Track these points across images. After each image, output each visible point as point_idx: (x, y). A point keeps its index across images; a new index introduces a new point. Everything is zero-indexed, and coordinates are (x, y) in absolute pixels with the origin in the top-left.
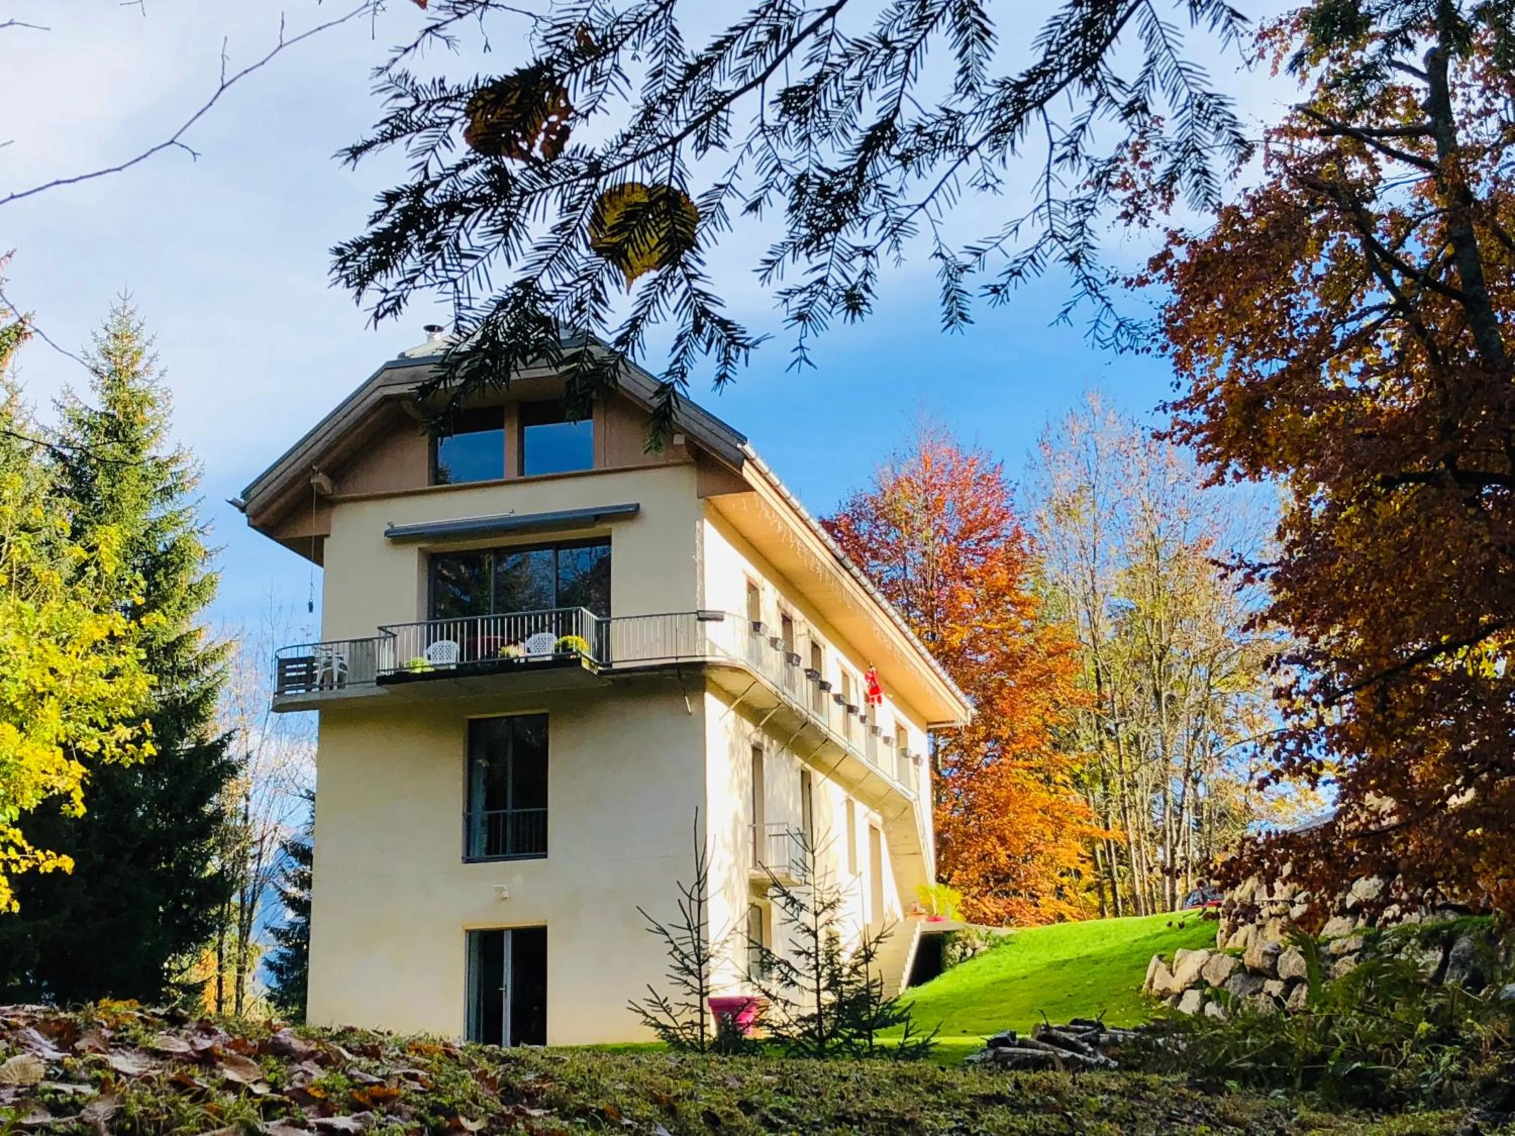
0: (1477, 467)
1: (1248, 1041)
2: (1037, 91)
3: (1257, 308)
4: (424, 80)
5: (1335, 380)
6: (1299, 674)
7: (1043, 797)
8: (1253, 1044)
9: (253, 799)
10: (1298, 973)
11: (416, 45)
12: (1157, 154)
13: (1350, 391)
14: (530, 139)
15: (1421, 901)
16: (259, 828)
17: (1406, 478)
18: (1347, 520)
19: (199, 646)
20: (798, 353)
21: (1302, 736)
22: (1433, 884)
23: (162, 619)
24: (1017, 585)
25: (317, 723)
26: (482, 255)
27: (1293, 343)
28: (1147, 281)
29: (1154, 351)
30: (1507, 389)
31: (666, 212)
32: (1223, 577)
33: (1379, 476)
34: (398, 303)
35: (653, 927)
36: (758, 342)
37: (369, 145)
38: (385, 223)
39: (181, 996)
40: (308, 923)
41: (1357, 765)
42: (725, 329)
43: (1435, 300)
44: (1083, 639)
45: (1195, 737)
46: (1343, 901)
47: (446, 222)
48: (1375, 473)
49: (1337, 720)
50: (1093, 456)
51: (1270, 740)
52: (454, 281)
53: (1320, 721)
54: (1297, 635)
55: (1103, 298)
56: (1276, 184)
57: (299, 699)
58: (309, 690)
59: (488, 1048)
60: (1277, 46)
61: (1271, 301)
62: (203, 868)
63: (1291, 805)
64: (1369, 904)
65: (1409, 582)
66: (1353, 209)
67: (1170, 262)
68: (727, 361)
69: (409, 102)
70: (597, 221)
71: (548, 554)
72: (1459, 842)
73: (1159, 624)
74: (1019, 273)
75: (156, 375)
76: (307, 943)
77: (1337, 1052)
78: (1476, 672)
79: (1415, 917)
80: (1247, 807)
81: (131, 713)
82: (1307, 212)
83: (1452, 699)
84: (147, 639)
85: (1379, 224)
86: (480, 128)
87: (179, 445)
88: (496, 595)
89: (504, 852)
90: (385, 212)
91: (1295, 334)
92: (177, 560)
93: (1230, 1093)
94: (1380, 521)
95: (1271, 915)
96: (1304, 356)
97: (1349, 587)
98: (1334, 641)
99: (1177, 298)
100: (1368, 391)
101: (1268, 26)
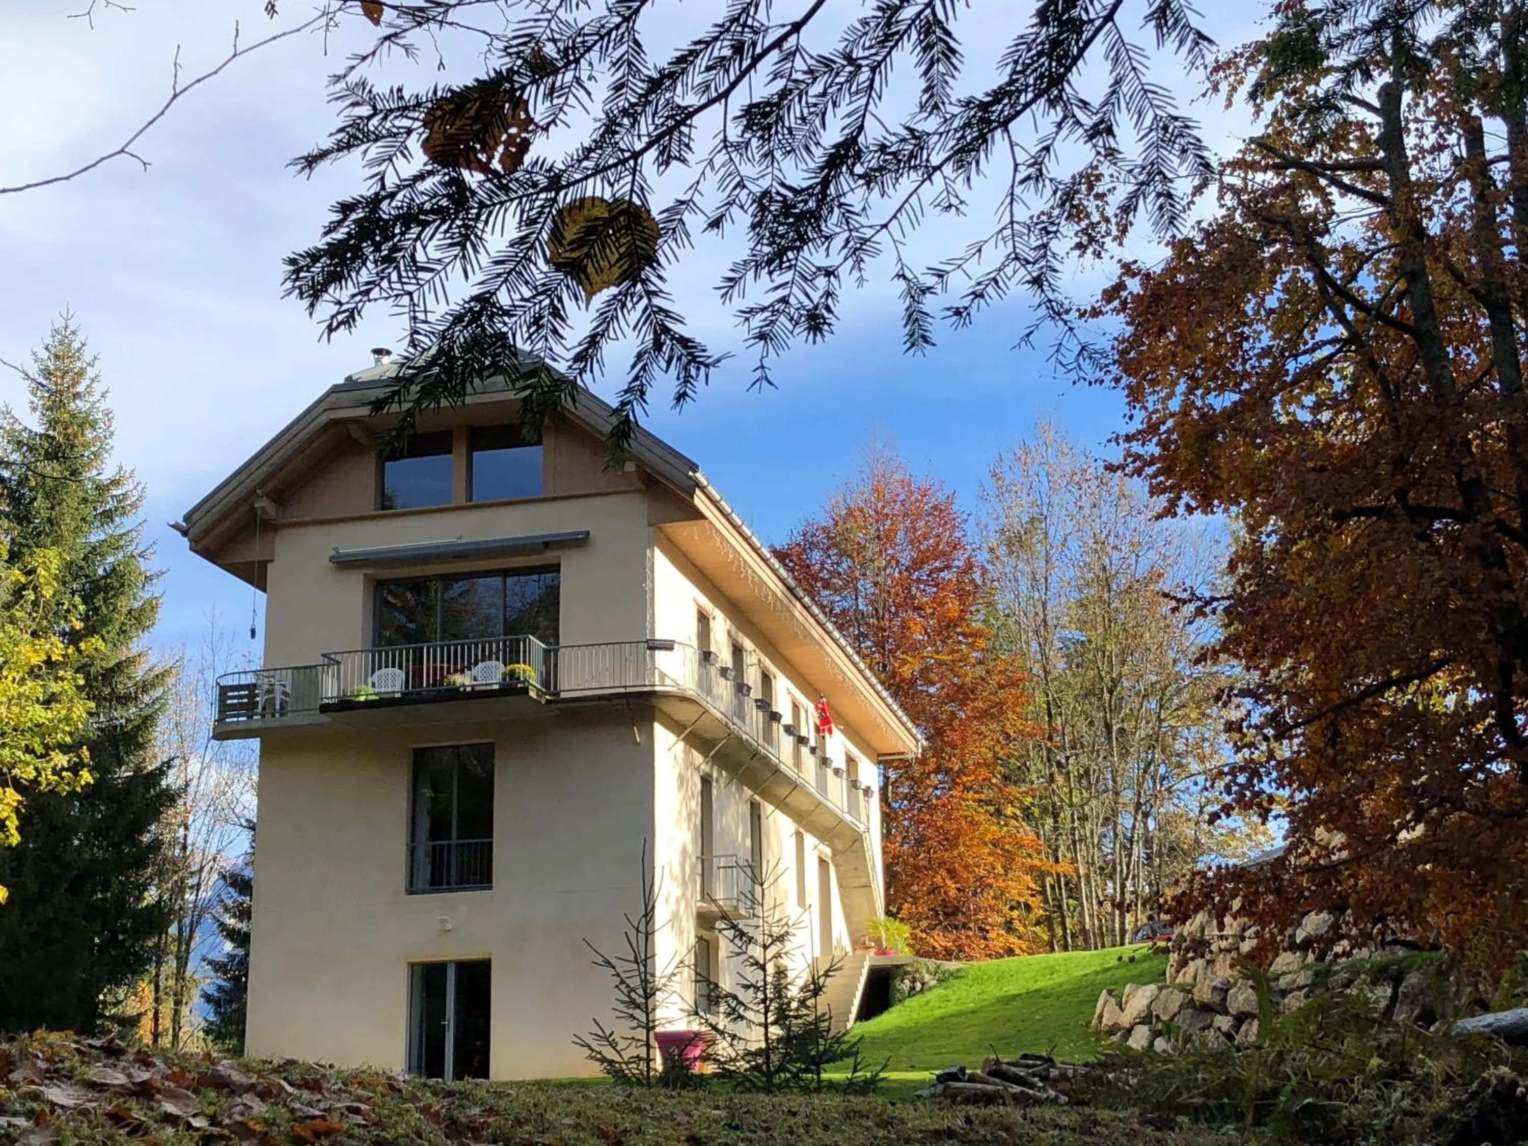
0: (1428, 501)
1: (1199, 1076)
2: (1002, 111)
3: (1211, 340)
4: (381, 88)
5: (1288, 414)
6: (1250, 707)
7: (994, 830)
8: (1204, 1079)
9: (192, 829)
10: (1248, 1009)
11: (374, 53)
12: (1110, 186)
13: (1302, 424)
14: (489, 150)
15: (1370, 936)
16: (198, 858)
17: (1359, 512)
18: (1299, 554)
19: (139, 672)
20: (759, 373)
21: (1253, 770)
22: (1382, 919)
23: (100, 644)
24: (968, 616)
25: (258, 751)
26: (439, 267)
27: (1245, 376)
28: (1101, 313)
29: (1107, 383)
30: (1458, 423)
31: (627, 227)
32: (1175, 610)
33: (1330, 511)
34: (352, 316)
35: (600, 960)
36: (718, 361)
37: (324, 155)
38: (340, 234)
39: (116, 1028)
40: (247, 955)
41: (1308, 799)
42: (685, 347)
43: (1387, 335)
44: (1035, 671)
45: (1145, 771)
46: (1293, 936)
47: (403, 234)
48: (1326, 507)
49: (1288, 754)
50: (1045, 487)
51: (1221, 774)
52: (410, 294)
53: (1271, 755)
54: (1248, 669)
55: (1065, 322)
56: (1230, 217)
57: (240, 727)
58: (250, 717)
59: (432, 1081)
60: (1232, 79)
61: (1224, 335)
62: (140, 899)
63: (1240, 839)
64: (1319, 939)
65: (1360, 616)
66: (1306, 243)
67: (1124, 294)
68: (687, 379)
69: (365, 111)
70: (556, 236)
71: (496, 581)
72: (1410, 878)
73: (1110, 657)
74: (981, 296)
75: (98, 396)
76: (246, 975)
77: (1288, 1088)
78: (1426, 707)
79: (1365, 952)
80: (1197, 841)
81: (68, 739)
82: (1260, 245)
83: (1402, 734)
84: (85, 665)
85: (1332, 258)
86: (439, 139)
87: (121, 467)
88: (443, 622)
89: (448, 883)
90: (340, 223)
91: (1248, 367)
92: (117, 584)
93: (1181, 1129)
94: (1331, 555)
95: (1221, 950)
96: (1257, 389)
97: (1301, 621)
98: (1284, 675)
99: (1130, 330)
100: (1321, 425)
101: (1222, 59)
